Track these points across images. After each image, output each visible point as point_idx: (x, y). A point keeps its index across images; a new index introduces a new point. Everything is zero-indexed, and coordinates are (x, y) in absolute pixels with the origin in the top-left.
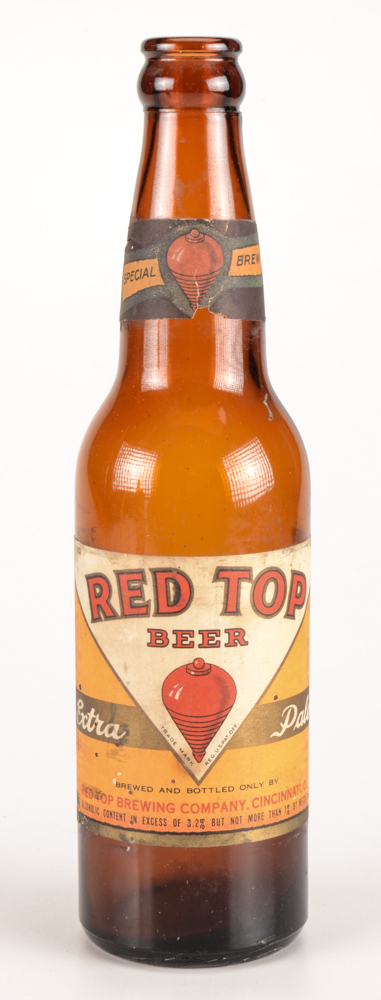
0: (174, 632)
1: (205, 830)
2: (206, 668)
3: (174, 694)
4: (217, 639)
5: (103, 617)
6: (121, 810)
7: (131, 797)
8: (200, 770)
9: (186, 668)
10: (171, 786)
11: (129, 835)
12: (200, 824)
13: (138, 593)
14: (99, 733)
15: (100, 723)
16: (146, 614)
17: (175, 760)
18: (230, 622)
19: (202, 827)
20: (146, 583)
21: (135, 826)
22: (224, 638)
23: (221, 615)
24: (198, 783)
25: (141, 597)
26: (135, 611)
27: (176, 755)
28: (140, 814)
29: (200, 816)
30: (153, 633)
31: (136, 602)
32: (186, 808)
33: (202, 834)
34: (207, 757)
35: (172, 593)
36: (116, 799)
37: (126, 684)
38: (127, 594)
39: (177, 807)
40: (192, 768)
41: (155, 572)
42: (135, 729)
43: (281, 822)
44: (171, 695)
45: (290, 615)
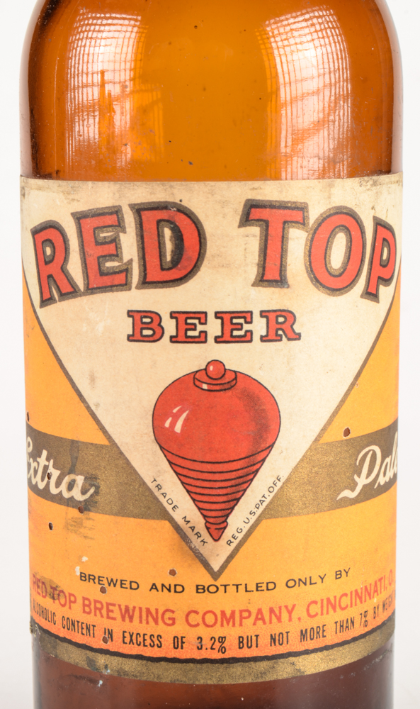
0: (173, 315)
1: (228, 655)
2: (229, 377)
3: (173, 424)
4: (246, 327)
5: (56, 296)
6: (89, 619)
7: (104, 598)
8: (217, 553)
9: (194, 377)
10: (170, 581)
11: (102, 660)
12: (217, 645)
13: (110, 249)
14: (54, 491)
15: (55, 474)
16: (126, 285)
17: (176, 536)
18: (269, 298)
19: (222, 650)
20: (124, 231)
21: (110, 646)
22: (259, 327)
23: (254, 285)
24: (216, 575)
25: (117, 255)
26: (107, 280)
27: (177, 528)
28: (118, 627)
29: (218, 632)
30: (137, 317)
31: (109, 264)
32: (194, 619)
33: (222, 661)
34: (228, 534)
35: (169, 246)
36: (80, 601)
37: (93, 408)
38: (94, 252)
39: (181, 617)
40: (204, 551)
41: (139, 210)
42: (109, 482)
43: (355, 639)
44: (167, 424)
45: (371, 294)
